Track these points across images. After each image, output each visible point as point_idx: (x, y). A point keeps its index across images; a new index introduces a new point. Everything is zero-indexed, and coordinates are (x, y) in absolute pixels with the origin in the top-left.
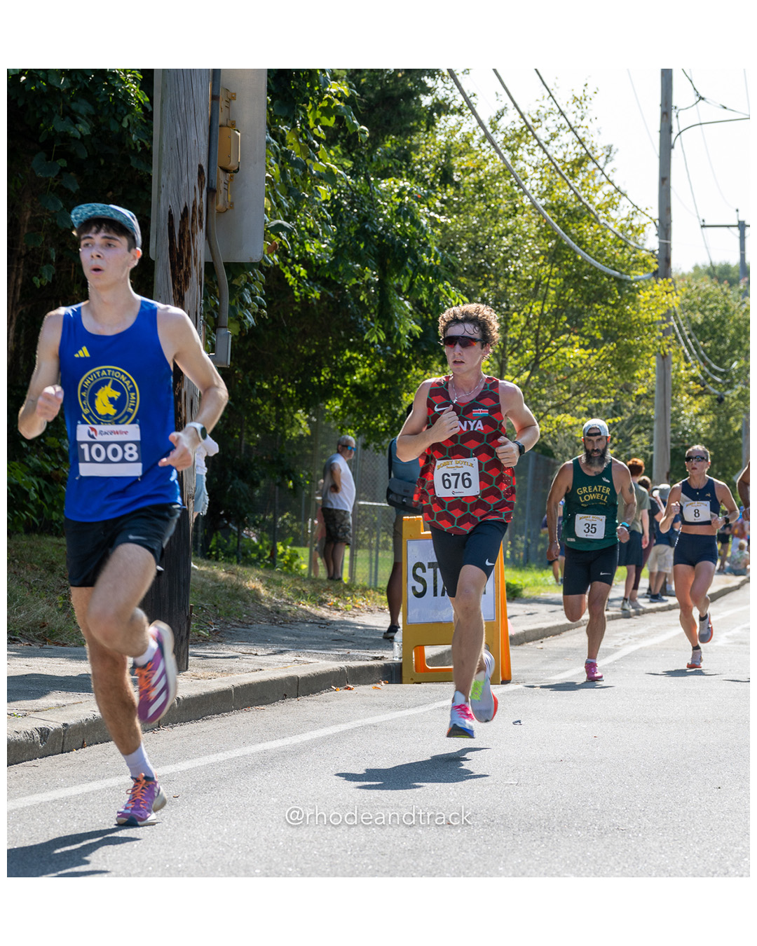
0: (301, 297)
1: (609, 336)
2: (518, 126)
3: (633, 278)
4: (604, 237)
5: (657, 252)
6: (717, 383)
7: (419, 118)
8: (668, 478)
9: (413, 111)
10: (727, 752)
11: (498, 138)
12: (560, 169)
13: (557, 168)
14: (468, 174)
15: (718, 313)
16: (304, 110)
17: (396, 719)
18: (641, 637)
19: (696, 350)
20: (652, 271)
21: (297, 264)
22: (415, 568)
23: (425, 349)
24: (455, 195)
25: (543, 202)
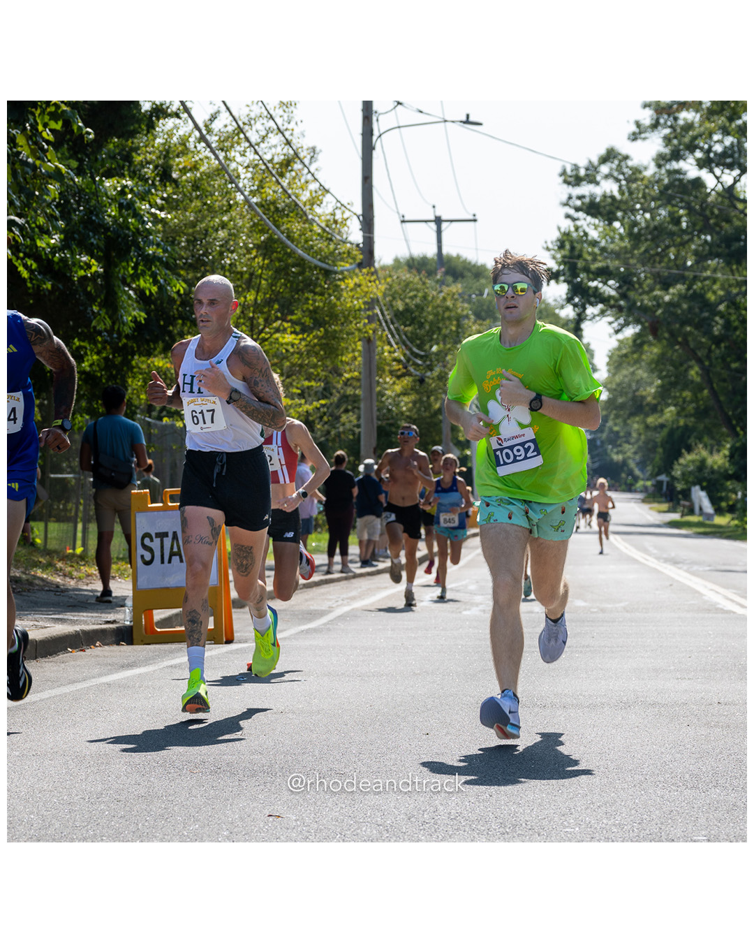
0: (33, 288)
1: (318, 323)
2: (230, 129)
3: (340, 269)
4: (311, 231)
5: (361, 245)
6: (418, 365)
7: (139, 121)
8: (375, 453)
9: (134, 116)
10: (433, 701)
11: (213, 139)
12: (270, 169)
13: (267, 168)
14: (185, 174)
15: (418, 300)
16: (33, 114)
17: (128, 678)
18: (353, 599)
19: (399, 335)
20: (358, 261)
21: (29, 258)
22: (143, 538)
23: (148, 337)
24: (174, 193)
25: (255, 200)
